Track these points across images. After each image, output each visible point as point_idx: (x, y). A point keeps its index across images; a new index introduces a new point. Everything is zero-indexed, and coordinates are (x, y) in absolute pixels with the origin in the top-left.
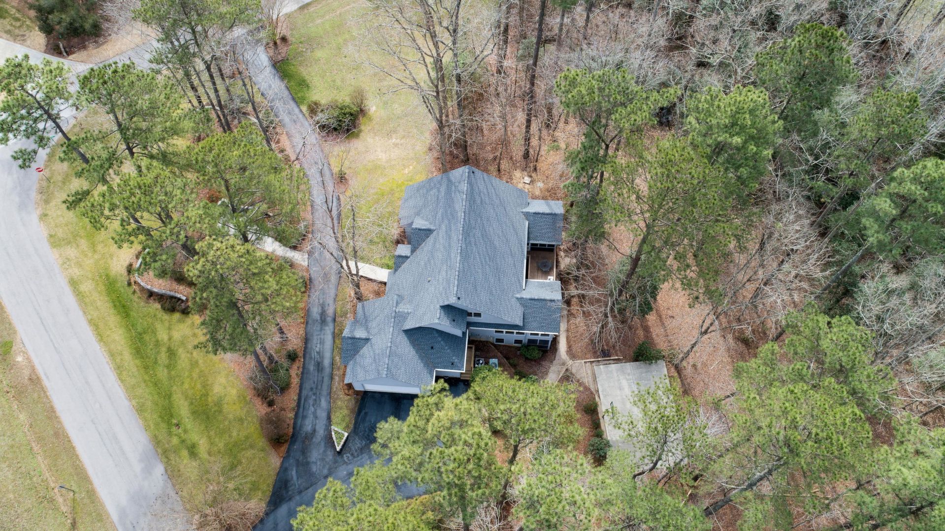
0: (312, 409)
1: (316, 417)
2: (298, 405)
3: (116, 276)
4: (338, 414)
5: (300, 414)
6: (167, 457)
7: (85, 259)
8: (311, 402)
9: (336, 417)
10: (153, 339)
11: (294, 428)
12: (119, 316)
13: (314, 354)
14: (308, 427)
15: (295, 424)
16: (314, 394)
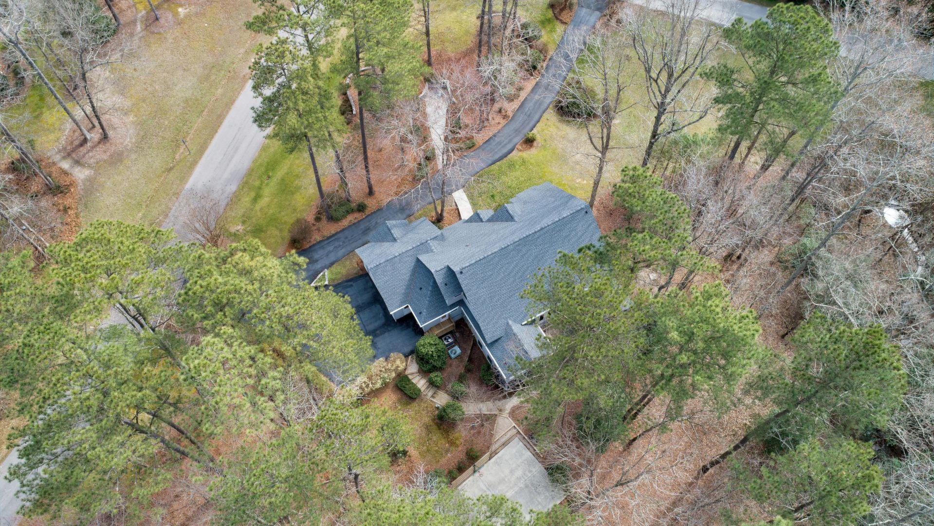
0: (331, 248)
1: (327, 255)
2: (328, 238)
4: (339, 267)
5: (323, 244)
6: (243, 187)
8: (337, 244)
9: (336, 268)
11: (310, 247)
13: (373, 222)
14: (318, 254)
15: (314, 245)
16: (344, 242)
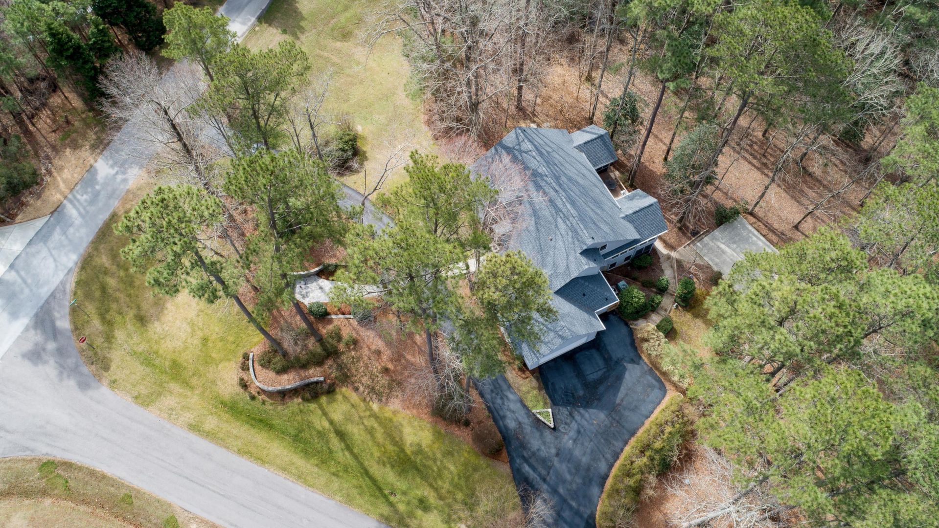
0: (505, 407)
1: (513, 412)
2: (491, 411)
3: (232, 397)
4: (529, 398)
5: (498, 417)
7: (188, 400)
8: (499, 402)
9: (530, 402)
10: (314, 433)
11: (501, 432)
12: (263, 433)
14: (511, 424)
15: (499, 428)
16: (497, 394)
